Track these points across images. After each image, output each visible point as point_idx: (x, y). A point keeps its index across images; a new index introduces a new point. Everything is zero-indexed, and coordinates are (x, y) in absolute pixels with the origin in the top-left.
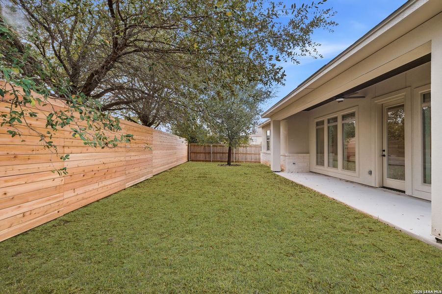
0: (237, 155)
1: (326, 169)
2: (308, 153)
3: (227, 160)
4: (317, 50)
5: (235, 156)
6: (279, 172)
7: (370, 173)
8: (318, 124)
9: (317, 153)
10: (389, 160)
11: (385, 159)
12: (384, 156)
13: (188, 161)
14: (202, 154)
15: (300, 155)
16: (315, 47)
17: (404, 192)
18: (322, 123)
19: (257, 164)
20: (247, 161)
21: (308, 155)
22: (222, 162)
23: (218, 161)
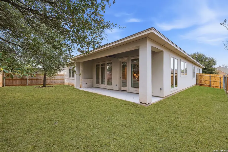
0: (48, 80)
1: (100, 85)
2: (92, 78)
3: (42, 83)
4: (106, 37)
5: (47, 81)
6: (79, 88)
7: (117, 85)
8: (97, 66)
9: (96, 78)
10: (122, 81)
11: (121, 80)
12: (121, 79)
13: (3, 86)
14: (18, 81)
15: (89, 79)
16: (106, 36)
17: (126, 91)
18: (99, 65)
19: (63, 85)
20: (55, 84)
21: (92, 79)
22: (36, 85)
23: (34, 85)
